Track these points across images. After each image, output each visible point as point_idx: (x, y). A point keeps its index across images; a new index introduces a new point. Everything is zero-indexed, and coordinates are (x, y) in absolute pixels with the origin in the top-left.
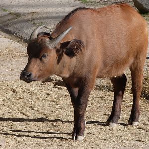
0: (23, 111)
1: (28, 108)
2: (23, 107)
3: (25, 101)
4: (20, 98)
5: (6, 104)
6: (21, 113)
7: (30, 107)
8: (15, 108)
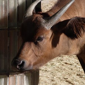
0: (69, 79)
1: (75, 76)
2: (70, 75)
3: (72, 67)
4: (66, 63)
5: (49, 69)
6: (67, 81)
7: (77, 75)
8: (59, 74)
